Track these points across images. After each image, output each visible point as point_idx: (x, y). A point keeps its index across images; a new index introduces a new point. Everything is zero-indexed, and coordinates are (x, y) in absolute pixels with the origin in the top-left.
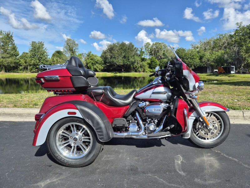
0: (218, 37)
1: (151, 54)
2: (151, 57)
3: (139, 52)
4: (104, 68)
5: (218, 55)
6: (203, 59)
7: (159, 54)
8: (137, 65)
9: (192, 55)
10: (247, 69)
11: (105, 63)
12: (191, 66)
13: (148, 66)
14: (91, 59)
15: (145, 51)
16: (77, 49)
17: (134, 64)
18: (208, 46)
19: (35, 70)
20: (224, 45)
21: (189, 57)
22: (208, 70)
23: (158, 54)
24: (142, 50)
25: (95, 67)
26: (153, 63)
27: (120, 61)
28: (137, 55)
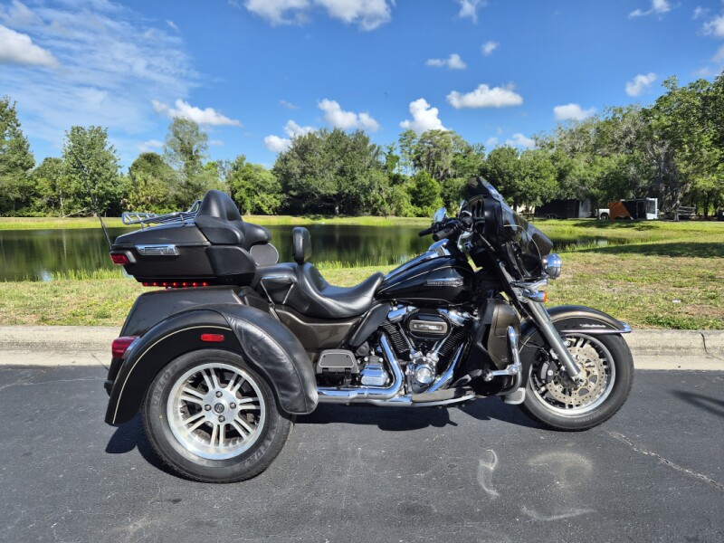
0: (610, 116)
1: (417, 162)
2: (418, 172)
3: (382, 159)
4: (282, 203)
5: (609, 168)
6: (568, 177)
7: (440, 163)
8: (378, 196)
9: (535, 167)
10: (692, 206)
11: (286, 189)
12: (535, 199)
13: (410, 197)
14: (246, 179)
15: (400, 155)
16: (205, 148)
17: (369, 194)
18: (582, 142)
19: (79, 211)
20: (628, 139)
21: (527, 174)
22: (581, 209)
23: (438, 163)
24: (391, 151)
25: (257, 200)
26: (424, 189)
27: (327, 184)
28: (378, 165)
